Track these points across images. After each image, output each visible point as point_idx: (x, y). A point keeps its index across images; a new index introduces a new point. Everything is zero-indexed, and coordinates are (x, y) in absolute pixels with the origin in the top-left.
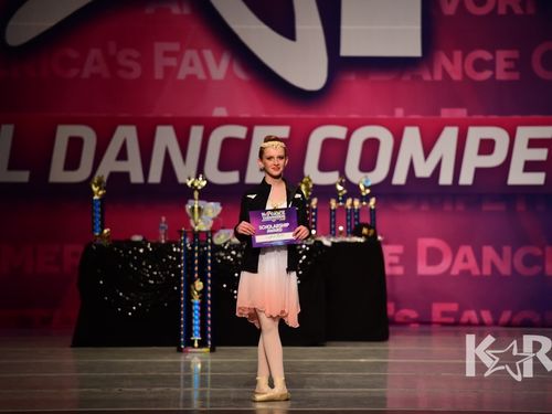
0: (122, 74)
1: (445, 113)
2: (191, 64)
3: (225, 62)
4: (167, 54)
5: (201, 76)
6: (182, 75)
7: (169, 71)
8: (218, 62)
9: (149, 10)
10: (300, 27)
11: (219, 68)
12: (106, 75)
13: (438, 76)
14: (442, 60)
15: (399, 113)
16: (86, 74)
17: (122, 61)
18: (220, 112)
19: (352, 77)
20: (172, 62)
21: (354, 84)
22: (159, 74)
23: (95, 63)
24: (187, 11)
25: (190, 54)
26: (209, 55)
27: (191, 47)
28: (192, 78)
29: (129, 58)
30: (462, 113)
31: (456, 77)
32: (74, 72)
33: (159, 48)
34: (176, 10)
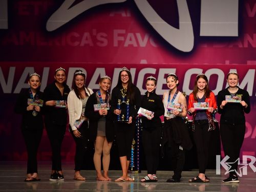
0: (99, 44)
1: (249, 63)
2: (131, 40)
3: (146, 39)
4: (120, 35)
5: (135, 45)
6: (126, 45)
7: (120, 43)
8: (143, 39)
9: (112, 15)
10: (181, 23)
11: (144, 42)
12: (91, 44)
13: (246, 46)
14: (248, 38)
15: (227, 63)
16: (82, 44)
17: (99, 38)
18: (144, 62)
19: (206, 46)
20: (122, 39)
21: (206, 49)
22: (116, 44)
23: (87, 39)
24: (129, 15)
25: (130, 35)
26: (139, 35)
27: (131, 32)
28: (131, 46)
29: (102, 37)
31: (254, 46)
32: (76, 44)
33: (116, 32)
34: (124, 15)
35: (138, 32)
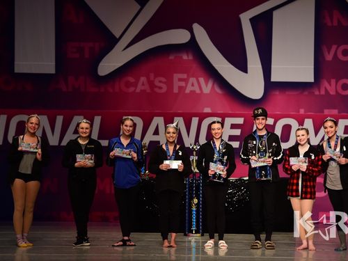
0: (157, 90)
1: (326, 112)
2: (193, 85)
3: (210, 84)
4: (180, 80)
5: (198, 91)
6: (187, 91)
7: (180, 88)
8: (207, 83)
9: (172, 57)
10: (250, 66)
11: (207, 87)
12: (148, 91)
13: (323, 92)
14: (325, 84)
15: (302, 111)
16: (138, 90)
17: (157, 83)
18: (208, 110)
19: (277, 93)
20: (183, 84)
21: (279, 97)
22: (176, 90)
23: (143, 85)
24: (191, 57)
25: (192, 80)
26: (202, 80)
27: (193, 77)
28: (193, 92)
29: (160, 82)
30: (335, 112)
31: (333, 93)
32: (131, 89)
33: (176, 76)
34: (185, 57)
35: (201, 77)
